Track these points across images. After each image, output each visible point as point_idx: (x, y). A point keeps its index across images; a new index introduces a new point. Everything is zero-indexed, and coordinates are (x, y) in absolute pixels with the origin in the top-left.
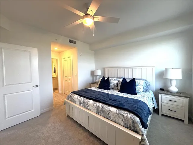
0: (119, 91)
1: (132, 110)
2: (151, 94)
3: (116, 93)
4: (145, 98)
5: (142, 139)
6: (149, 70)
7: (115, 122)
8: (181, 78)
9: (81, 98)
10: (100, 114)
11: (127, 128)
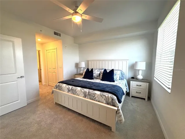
0: (101, 80)
1: (112, 92)
2: (125, 81)
3: (98, 81)
4: (121, 84)
5: (118, 110)
6: (125, 62)
7: (99, 102)
8: (145, 69)
9: (69, 86)
10: (87, 97)
11: (108, 104)
